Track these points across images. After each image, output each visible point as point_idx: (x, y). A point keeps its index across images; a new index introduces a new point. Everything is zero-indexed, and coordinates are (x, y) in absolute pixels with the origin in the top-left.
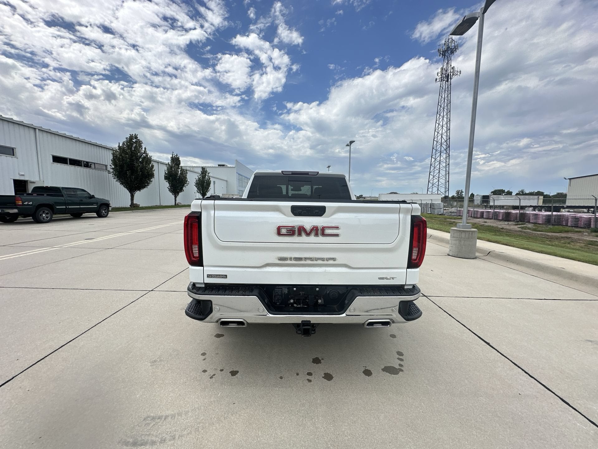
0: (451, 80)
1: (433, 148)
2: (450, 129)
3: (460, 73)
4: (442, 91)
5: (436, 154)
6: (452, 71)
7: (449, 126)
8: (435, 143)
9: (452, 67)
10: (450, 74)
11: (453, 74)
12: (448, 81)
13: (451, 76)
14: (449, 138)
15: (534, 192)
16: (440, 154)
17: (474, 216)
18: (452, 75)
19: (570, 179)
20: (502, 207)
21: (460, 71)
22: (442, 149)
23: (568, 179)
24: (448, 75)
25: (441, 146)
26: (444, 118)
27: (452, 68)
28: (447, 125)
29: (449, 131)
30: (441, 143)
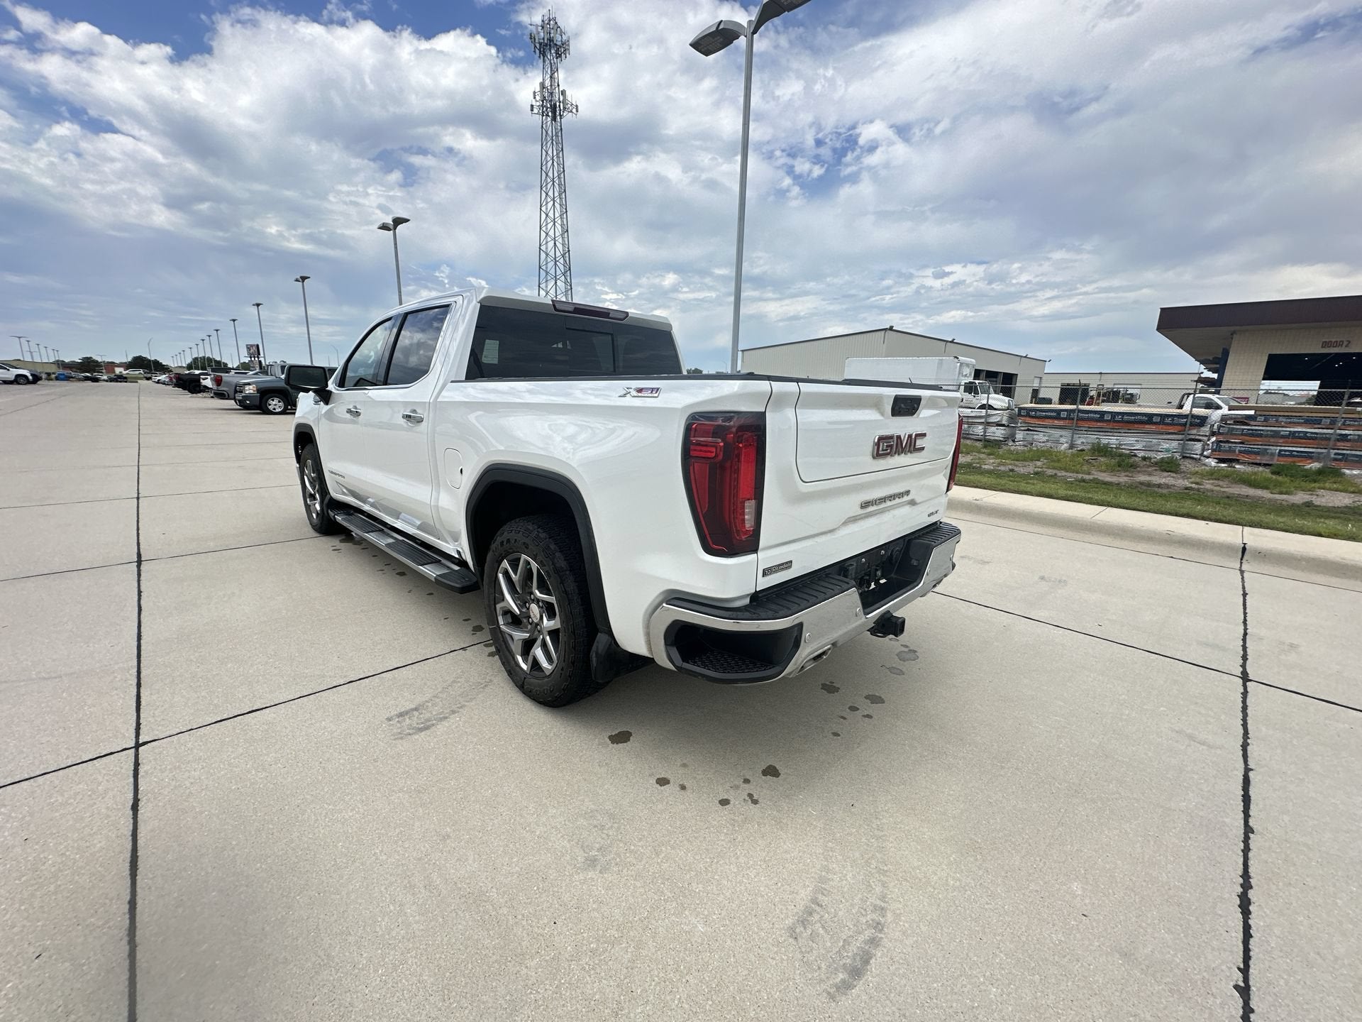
0: (561, 118)
1: (540, 267)
2: (567, 231)
3: (577, 111)
4: (546, 139)
5: (547, 281)
6: (561, 99)
7: (565, 223)
8: (543, 256)
9: (561, 89)
10: (558, 104)
11: (564, 108)
12: (554, 119)
13: (560, 110)
14: (569, 251)
16: (556, 283)
18: (562, 108)
21: (577, 106)
22: (559, 272)
24: (555, 105)
25: (556, 264)
26: (556, 204)
27: (562, 91)
28: (562, 221)
29: (566, 234)
30: (555, 259)
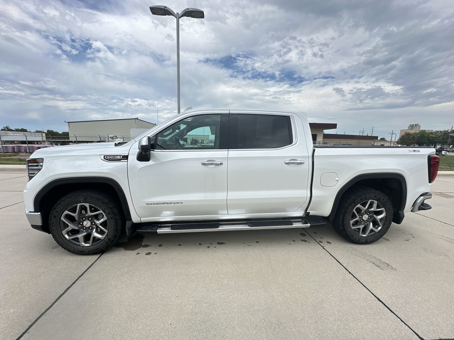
15: (18, 129)
17: (29, 151)
19: (68, 122)
20: (12, 142)
23: (67, 122)
